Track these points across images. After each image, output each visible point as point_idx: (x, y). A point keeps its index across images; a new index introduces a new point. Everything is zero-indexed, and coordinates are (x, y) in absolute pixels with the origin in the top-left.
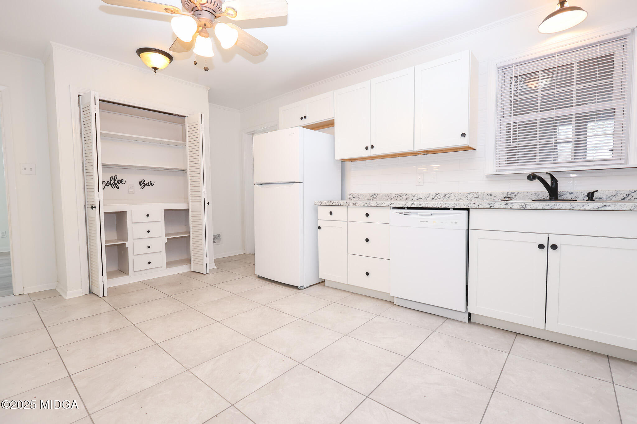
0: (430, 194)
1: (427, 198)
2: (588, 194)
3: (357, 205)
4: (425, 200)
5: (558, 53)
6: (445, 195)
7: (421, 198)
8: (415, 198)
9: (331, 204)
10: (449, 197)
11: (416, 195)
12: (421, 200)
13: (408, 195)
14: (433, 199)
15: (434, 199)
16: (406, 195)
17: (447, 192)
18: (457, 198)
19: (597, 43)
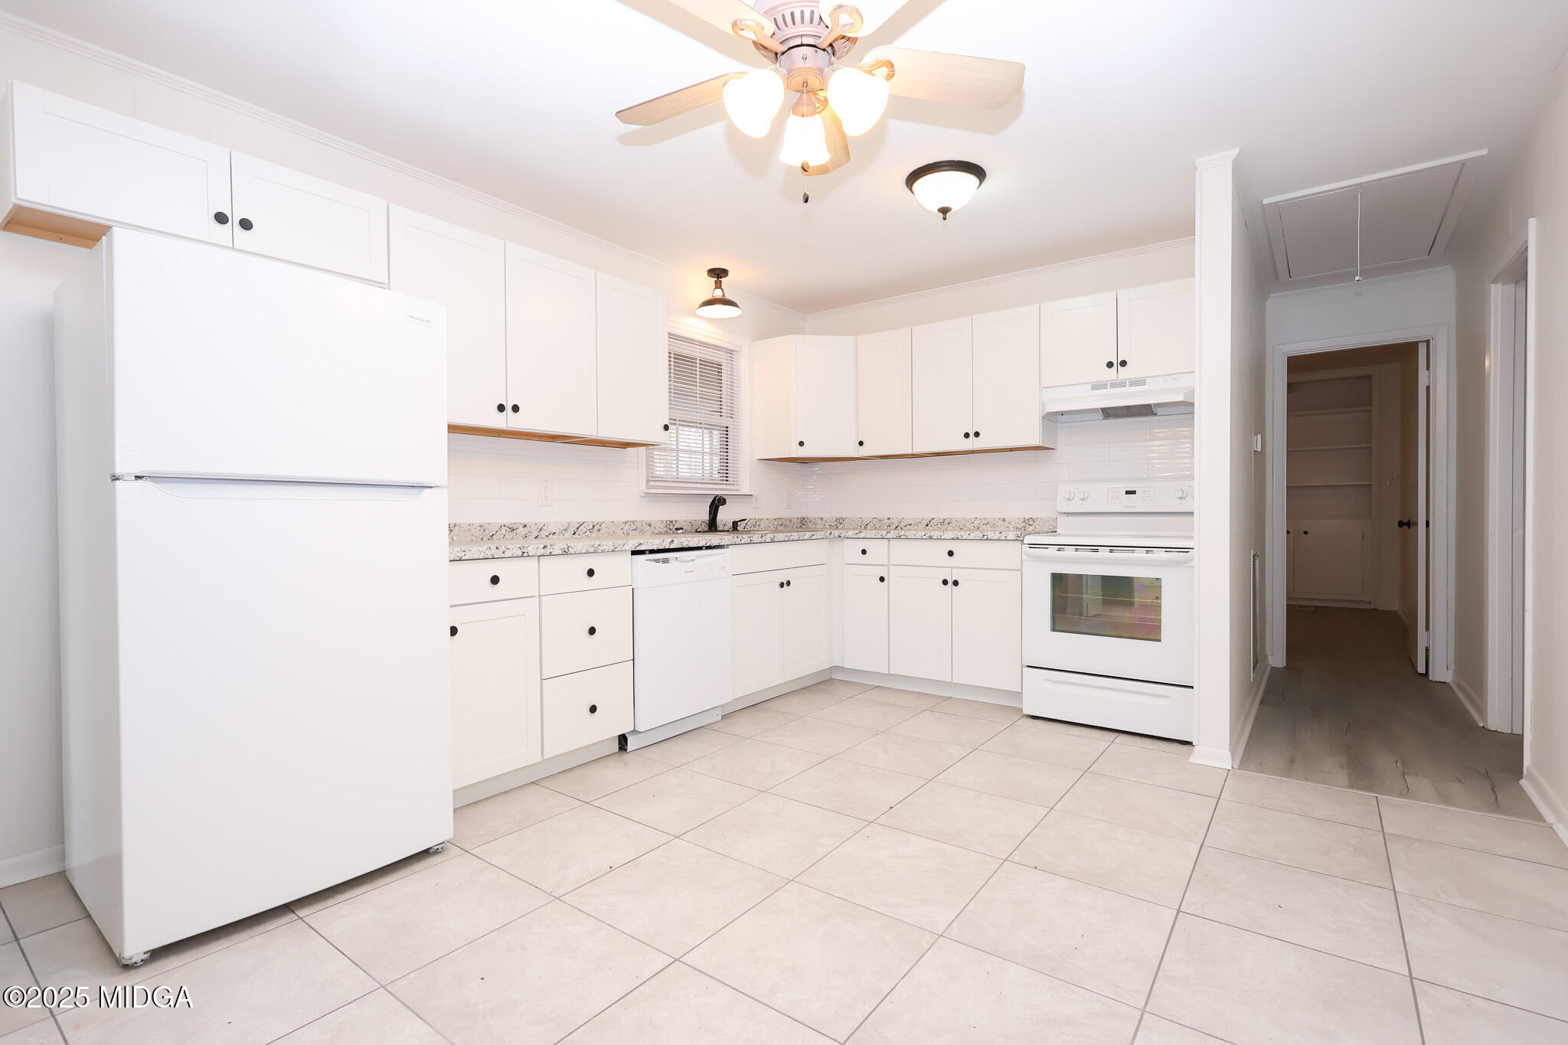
0: (569, 523)
1: (564, 532)
2: (733, 522)
3: (571, 551)
4: (561, 536)
5: (699, 342)
6: (594, 526)
7: (554, 534)
8: (543, 533)
9: (500, 554)
10: (599, 530)
11: (545, 527)
12: (554, 536)
13: (528, 526)
14: (574, 534)
15: (577, 533)
16: (525, 526)
17: (596, 520)
18: (610, 531)
19: (723, 348)
